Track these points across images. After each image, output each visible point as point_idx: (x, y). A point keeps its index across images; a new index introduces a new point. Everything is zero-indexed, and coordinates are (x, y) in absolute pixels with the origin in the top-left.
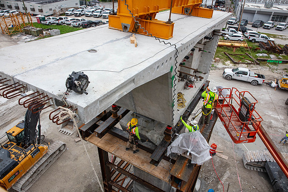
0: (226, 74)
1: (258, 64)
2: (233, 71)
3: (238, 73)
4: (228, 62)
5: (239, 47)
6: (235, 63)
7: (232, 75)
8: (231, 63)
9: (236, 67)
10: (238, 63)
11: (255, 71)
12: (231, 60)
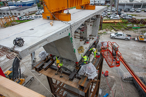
0: (112, 36)
1: (128, 30)
2: (115, 34)
3: (117, 35)
4: (113, 30)
5: (118, 22)
6: (116, 30)
7: (115, 36)
8: (114, 31)
9: (117, 32)
10: (118, 30)
11: (126, 34)
12: (114, 29)
